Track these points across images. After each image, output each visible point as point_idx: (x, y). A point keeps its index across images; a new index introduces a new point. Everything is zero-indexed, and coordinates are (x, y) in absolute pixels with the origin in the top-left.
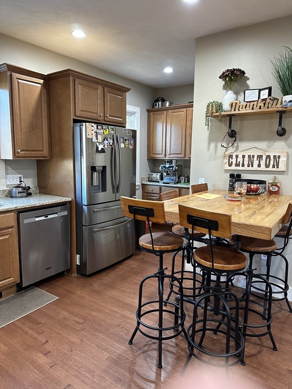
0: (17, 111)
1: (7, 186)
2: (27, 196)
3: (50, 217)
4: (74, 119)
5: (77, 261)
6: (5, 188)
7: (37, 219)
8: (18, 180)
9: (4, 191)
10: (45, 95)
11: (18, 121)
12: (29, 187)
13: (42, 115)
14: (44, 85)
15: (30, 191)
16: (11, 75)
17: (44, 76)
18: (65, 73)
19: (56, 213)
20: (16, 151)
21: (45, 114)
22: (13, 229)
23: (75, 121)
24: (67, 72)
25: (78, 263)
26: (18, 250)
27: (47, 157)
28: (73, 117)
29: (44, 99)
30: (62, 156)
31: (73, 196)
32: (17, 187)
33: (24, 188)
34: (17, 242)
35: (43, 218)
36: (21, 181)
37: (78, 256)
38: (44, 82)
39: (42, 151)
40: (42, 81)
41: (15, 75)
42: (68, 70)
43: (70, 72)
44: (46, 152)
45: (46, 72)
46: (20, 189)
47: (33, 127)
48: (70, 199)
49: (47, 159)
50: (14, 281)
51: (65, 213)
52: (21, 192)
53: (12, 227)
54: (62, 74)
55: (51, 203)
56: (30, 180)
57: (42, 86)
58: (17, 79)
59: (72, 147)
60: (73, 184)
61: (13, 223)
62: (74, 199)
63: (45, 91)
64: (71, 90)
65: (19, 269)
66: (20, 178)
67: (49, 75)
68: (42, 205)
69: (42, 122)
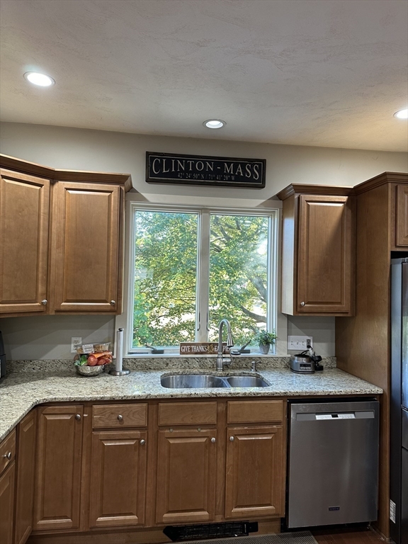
0: (303, 247)
1: (289, 352)
2: (313, 372)
3: (341, 417)
4: (392, 252)
5: (392, 513)
6: (285, 355)
7: (319, 417)
8: (305, 344)
9: (283, 359)
10: (350, 218)
11: (305, 261)
12: (320, 357)
13: (342, 249)
14: (347, 204)
15: (322, 363)
16: (299, 198)
17: (349, 191)
18: (379, 180)
19: (353, 412)
20: (298, 303)
21: (347, 246)
22: (279, 427)
23: (395, 255)
24: (383, 178)
25: (392, 518)
26: (285, 463)
27: (347, 313)
28: (390, 248)
29: (348, 224)
30: (371, 313)
31: (386, 386)
32: (301, 355)
33: (311, 359)
34: (285, 450)
35: (329, 417)
36: (309, 347)
37: (393, 504)
38: (348, 199)
39: (340, 303)
40: (345, 198)
41: (305, 197)
42: (385, 174)
43: (388, 177)
44: (345, 306)
45: (351, 184)
46: (304, 361)
47: (328, 266)
48: (380, 391)
49: (349, 315)
50: (274, 512)
51: (370, 415)
52: (305, 365)
53: (277, 423)
54: (374, 182)
55: (343, 393)
56: (324, 345)
57: (344, 206)
58: (307, 201)
59: (387, 300)
60: (386, 364)
61: (280, 416)
62: (387, 392)
63: (350, 211)
64: (389, 205)
65: (284, 495)
66: (308, 341)
67: (355, 188)
68: (329, 395)
69: (342, 258)
